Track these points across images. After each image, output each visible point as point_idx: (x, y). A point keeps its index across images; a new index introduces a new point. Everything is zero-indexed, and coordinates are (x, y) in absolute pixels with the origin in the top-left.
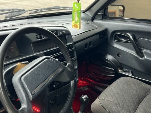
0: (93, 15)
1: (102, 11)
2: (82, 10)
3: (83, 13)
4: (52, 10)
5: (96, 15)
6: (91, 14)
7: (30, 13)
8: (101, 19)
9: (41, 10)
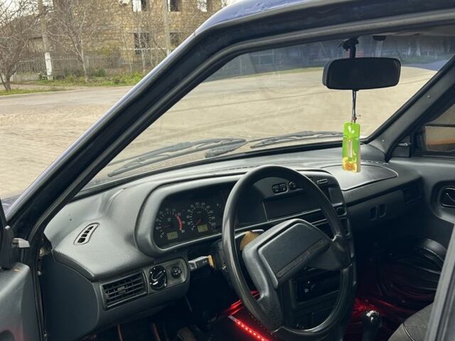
0: (388, 147)
1: (408, 138)
2: (361, 137)
3: (365, 145)
4: (296, 140)
5: (394, 149)
6: (384, 147)
7: (252, 147)
8: (408, 155)
9: (274, 140)
